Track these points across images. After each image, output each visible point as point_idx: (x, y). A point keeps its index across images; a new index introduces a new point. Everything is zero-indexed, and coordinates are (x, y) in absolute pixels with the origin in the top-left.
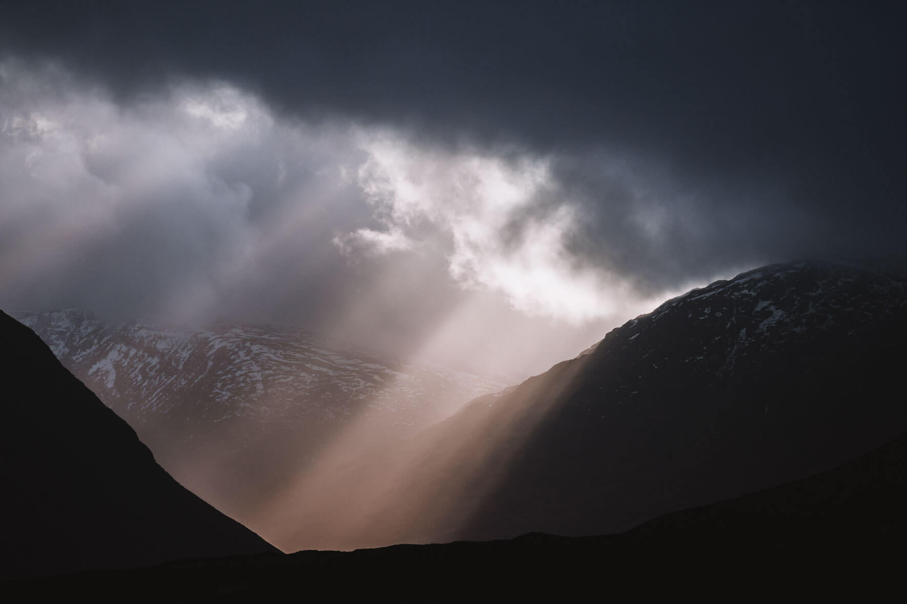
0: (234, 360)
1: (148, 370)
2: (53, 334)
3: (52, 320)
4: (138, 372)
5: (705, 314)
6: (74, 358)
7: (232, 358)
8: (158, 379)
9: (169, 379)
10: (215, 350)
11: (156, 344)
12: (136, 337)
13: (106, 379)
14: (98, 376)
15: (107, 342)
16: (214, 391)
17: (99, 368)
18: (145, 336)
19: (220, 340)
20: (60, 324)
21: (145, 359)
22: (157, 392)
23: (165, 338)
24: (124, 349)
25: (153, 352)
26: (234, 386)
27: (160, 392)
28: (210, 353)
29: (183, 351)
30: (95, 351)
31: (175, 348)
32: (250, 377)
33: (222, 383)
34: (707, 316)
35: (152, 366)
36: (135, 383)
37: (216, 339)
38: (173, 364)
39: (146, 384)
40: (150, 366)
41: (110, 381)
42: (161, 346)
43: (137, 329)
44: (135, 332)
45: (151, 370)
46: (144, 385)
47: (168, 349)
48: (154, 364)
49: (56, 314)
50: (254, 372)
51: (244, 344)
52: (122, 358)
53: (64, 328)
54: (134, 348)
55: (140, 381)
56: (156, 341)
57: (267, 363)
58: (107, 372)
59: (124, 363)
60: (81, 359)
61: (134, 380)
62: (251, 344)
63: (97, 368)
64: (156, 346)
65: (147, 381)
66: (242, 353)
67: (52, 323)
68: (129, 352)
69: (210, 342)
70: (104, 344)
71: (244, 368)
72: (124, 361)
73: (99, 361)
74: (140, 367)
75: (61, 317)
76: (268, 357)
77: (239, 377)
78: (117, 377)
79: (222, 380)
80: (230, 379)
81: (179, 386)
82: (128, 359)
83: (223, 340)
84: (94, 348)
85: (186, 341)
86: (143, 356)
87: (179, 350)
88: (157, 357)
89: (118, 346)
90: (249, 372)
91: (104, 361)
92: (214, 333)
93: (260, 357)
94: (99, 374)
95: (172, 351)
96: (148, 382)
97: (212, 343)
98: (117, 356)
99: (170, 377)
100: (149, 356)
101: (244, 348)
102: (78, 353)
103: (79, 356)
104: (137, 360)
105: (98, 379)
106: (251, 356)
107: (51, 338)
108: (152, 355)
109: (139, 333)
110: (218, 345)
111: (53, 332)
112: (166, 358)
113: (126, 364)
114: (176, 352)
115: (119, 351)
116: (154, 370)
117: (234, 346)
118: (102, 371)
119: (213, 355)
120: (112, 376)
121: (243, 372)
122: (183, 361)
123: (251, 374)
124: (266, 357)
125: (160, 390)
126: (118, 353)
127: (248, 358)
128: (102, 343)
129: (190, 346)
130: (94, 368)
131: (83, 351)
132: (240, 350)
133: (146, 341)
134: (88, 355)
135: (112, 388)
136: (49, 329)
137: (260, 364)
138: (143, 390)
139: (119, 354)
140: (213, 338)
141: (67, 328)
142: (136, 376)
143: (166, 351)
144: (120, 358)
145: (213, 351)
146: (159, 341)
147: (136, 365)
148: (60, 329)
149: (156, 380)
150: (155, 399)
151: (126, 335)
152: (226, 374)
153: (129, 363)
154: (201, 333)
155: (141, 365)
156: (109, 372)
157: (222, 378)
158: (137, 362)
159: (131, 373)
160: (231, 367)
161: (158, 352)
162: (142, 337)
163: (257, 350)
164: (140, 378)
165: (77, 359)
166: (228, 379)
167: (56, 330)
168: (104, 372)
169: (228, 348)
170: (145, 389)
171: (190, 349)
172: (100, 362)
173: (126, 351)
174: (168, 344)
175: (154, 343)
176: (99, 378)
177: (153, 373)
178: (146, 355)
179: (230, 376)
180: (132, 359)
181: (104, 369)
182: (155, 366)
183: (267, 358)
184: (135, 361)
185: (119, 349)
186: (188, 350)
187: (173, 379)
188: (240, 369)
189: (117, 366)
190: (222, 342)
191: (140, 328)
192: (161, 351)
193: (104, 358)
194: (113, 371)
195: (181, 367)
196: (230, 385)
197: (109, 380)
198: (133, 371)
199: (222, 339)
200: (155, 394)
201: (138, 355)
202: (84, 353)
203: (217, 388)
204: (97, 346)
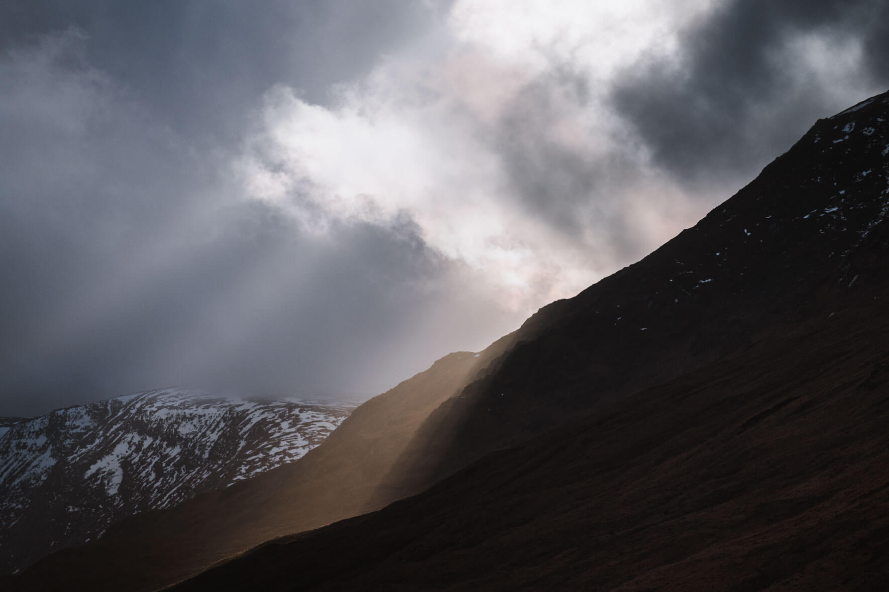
0: (272, 434)
1: (164, 465)
2: (68, 438)
3: (67, 419)
4: (152, 469)
5: (845, 134)
6: (70, 458)
7: (270, 432)
8: (175, 476)
9: (189, 473)
10: (253, 424)
11: (177, 428)
12: (154, 420)
13: (108, 484)
14: (97, 480)
15: (116, 433)
16: (235, 479)
17: (100, 469)
18: (164, 417)
19: (262, 411)
20: (77, 423)
21: (162, 450)
22: (170, 493)
23: (192, 418)
24: (137, 439)
25: (173, 439)
26: (265, 469)
27: (174, 493)
28: (245, 429)
29: (212, 433)
30: (98, 446)
31: (203, 431)
32: (290, 455)
33: (247, 467)
34: (847, 137)
35: (172, 458)
36: (145, 484)
37: (256, 410)
38: (197, 452)
39: (158, 484)
40: (168, 459)
41: (113, 487)
42: (185, 429)
43: (154, 409)
44: (152, 413)
45: (168, 464)
46: (155, 486)
47: (193, 433)
48: (173, 456)
49: (73, 410)
50: (297, 448)
51: (290, 411)
52: (133, 451)
53: (82, 429)
54: (150, 436)
55: (153, 481)
56: (179, 424)
57: (319, 434)
58: (111, 473)
59: (135, 458)
60: (78, 458)
61: (146, 479)
62: (301, 411)
63: (97, 468)
64: (178, 430)
65: (161, 479)
66: (285, 425)
67: (67, 424)
68: (142, 442)
69: (248, 415)
70: (110, 435)
71: (283, 443)
72: (134, 455)
73: (100, 459)
74: (154, 461)
75: (79, 413)
76: (323, 427)
77: (275, 456)
78: (123, 479)
79: (249, 463)
80: (261, 460)
81: (199, 481)
82: (140, 453)
83: (266, 411)
84: (97, 441)
85: (218, 419)
86: (161, 446)
87: (208, 433)
88: (178, 446)
89: (130, 436)
90: (290, 449)
91: (108, 459)
92: (256, 404)
93: (311, 428)
94: (100, 476)
95: (200, 434)
96: (162, 481)
97: (250, 416)
98: (127, 450)
99: (191, 471)
100: (168, 446)
101: (289, 417)
102: (75, 451)
103: (75, 455)
104: (151, 453)
105: (97, 484)
106: (298, 426)
107: (64, 443)
108: (172, 444)
109: (157, 414)
110: (256, 418)
111: (68, 436)
112: (191, 444)
113: (136, 460)
114: (204, 435)
115: (129, 443)
116: (171, 465)
117: (278, 416)
118: (104, 472)
119: (247, 432)
120: (117, 479)
121: (281, 449)
122: (209, 446)
123: (292, 452)
124: (320, 427)
125: (175, 489)
126: (128, 446)
127: (293, 429)
128: (108, 435)
129: (222, 425)
130: (93, 469)
131: (82, 448)
132: (283, 420)
133: (166, 426)
134: (89, 451)
135: (114, 495)
136: (63, 431)
137: (307, 436)
138: (153, 493)
139: (130, 447)
140: (253, 410)
141: (87, 428)
142: (148, 474)
143: (191, 437)
144: (130, 452)
145: (249, 426)
146: (184, 423)
147: (149, 460)
148: (78, 430)
149: (173, 477)
150: (166, 502)
151: (140, 419)
152: (256, 453)
153: (141, 458)
154: (238, 406)
155: (157, 459)
156: (114, 473)
157: (250, 459)
158: (152, 455)
159: (142, 472)
160: (266, 443)
161: (181, 439)
162: (161, 420)
163: (308, 418)
164: (153, 476)
165: (73, 459)
166: (257, 460)
167: (71, 432)
168: (105, 474)
169: (268, 420)
170: (156, 490)
171: (222, 429)
172: (102, 460)
173: (139, 441)
174: (195, 426)
175: (176, 426)
176: (99, 482)
177: (169, 468)
178: (165, 443)
179: (261, 455)
180: (145, 453)
181: (107, 469)
182: (175, 458)
183: (319, 429)
184: (149, 454)
185: (129, 439)
186: (219, 431)
187: (194, 473)
188: (277, 445)
189: (125, 463)
190: (263, 413)
191: (159, 408)
192: (184, 437)
193: (108, 454)
194: (120, 472)
195: (206, 456)
196: (259, 468)
197: (112, 485)
198: (144, 468)
199: (264, 410)
200: (167, 495)
201: (154, 446)
202: (84, 450)
203: (241, 474)
204: (102, 438)
